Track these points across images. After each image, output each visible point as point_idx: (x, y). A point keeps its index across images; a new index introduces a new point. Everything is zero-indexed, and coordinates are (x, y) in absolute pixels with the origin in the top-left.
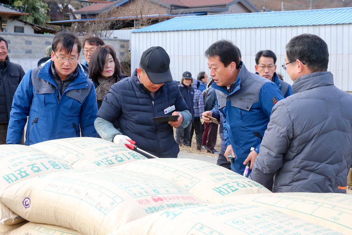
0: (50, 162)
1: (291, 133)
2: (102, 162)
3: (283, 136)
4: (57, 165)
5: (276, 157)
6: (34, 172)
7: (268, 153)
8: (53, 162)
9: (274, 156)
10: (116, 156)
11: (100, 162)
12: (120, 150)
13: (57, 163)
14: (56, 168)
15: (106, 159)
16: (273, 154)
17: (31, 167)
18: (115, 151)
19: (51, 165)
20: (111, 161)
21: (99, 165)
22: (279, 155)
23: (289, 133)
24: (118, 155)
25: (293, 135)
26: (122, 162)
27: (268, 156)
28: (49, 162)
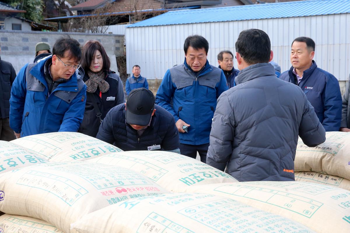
0: (27, 157)
1: (233, 120)
2: (78, 155)
3: (226, 123)
4: (33, 159)
5: (223, 144)
6: (10, 166)
7: (216, 141)
8: (30, 156)
9: (221, 143)
10: (92, 149)
11: (76, 155)
12: (97, 143)
13: (33, 157)
14: (32, 163)
15: (82, 152)
16: (220, 142)
17: (8, 161)
18: (91, 145)
19: (27, 159)
20: (88, 155)
21: (75, 158)
22: (226, 142)
23: (232, 121)
24: (94, 148)
25: (235, 122)
26: (98, 155)
27: (216, 144)
28: (25, 156)
